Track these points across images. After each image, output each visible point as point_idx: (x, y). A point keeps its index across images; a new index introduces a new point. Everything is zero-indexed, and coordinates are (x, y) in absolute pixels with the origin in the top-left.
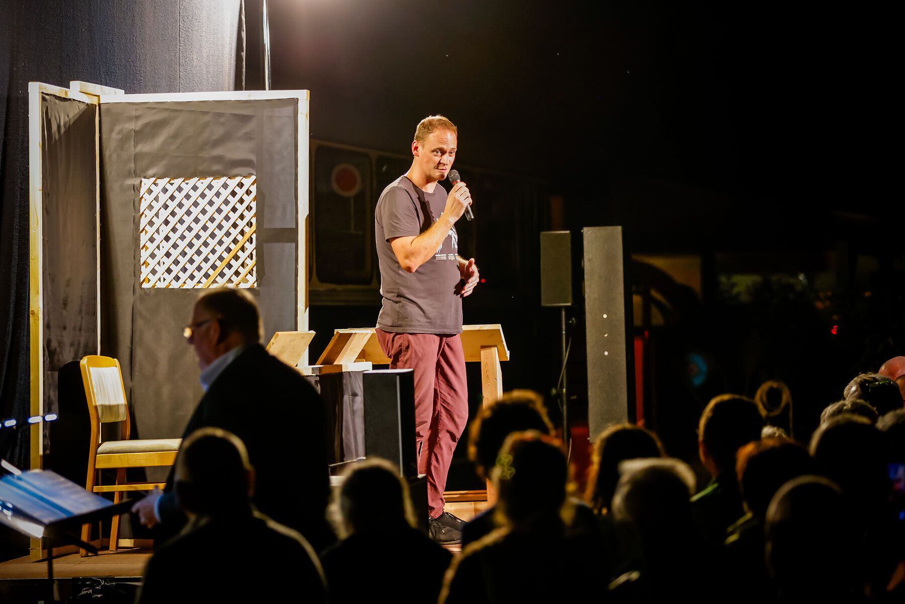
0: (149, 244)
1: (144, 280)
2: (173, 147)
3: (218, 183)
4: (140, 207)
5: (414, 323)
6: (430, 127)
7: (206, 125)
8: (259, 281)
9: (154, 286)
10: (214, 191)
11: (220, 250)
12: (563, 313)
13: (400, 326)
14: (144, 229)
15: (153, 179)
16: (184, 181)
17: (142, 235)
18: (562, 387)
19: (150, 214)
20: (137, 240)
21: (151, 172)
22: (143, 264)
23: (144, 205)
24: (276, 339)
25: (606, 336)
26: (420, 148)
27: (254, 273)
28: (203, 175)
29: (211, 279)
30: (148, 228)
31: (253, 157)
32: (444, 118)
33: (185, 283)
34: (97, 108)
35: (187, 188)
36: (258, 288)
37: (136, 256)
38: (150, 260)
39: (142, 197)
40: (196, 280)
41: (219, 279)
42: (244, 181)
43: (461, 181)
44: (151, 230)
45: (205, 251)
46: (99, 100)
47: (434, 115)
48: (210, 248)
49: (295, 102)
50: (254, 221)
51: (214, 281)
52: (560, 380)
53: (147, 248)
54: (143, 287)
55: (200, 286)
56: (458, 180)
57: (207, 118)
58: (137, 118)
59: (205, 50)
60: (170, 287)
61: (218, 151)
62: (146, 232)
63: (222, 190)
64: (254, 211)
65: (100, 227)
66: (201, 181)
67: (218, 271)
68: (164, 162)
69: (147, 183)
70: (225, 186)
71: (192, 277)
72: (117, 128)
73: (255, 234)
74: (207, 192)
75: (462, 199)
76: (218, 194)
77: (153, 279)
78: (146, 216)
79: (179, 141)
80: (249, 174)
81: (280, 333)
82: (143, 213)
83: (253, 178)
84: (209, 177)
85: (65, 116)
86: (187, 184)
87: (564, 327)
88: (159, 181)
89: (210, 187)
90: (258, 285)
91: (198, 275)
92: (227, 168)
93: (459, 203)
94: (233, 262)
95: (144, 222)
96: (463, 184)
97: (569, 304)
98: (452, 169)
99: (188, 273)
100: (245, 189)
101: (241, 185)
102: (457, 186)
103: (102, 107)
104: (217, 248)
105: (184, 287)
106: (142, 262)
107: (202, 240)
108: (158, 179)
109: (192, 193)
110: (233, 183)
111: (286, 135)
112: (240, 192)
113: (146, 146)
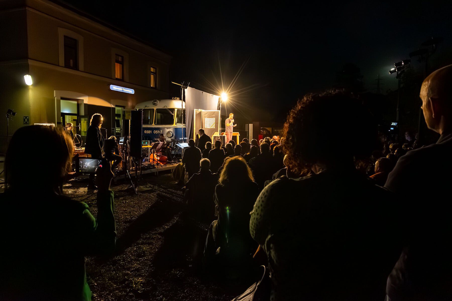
3: (212, 119)
12: (247, 132)
20: (205, 123)
22: (205, 125)
24: (215, 133)
26: (230, 116)
27: (214, 127)
31: (215, 116)
32: (232, 113)
45: (211, 125)
49: (219, 112)
50: (215, 122)
57: (211, 113)
58: (205, 113)
60: (207, 128)
61: (212, 116)
65: (202, 122)
69: (206, 118)
78: (205, 121)
79: (209, 115)
85: (198, 112)
86: (209, 119)
92: (213, 117)
99: (209, 127)
103: (202, 112)
110: (213, 119)
111: (218, 114)
112: (214, 119)
113: (206, 115)
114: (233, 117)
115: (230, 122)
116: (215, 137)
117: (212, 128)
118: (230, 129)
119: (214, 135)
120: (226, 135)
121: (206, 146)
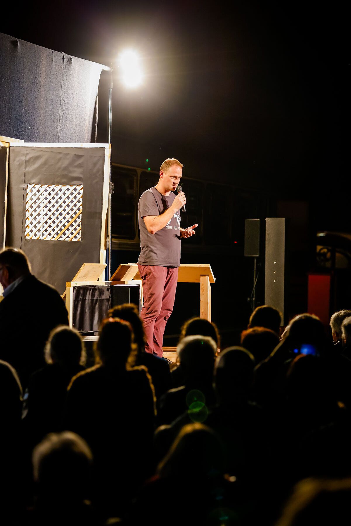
0: (30, 217)
1: (27, 235)
2: (43, 169)
3: (64, 188)
4: (26, 198)
5: (154, 261)
6: (169, 164)
7: (60, 159)
8: (82, 238)
9: (31, 238)
10: (62, 192)
11: (64, 221)
12: (255, 260)
13: (147, 262)
14: (28, 210)
15: (33, 185)
16: (48, 186)
17: (27, 212)
18: (253, 297)
19: (31, 202)
20: (24, 214)
21: (33, 181)
22: (26, 227)
23: (28, 198)
24: (83, 267)
25: (275, 272)
26: (164, 174)
27: (80, 233)
28: (58, 184)
29: (59, 236)
30: (30, 209)
31: (81, 176)
32: (176, 160)
33: (46, 237)
34: (8, 149)
35: (49, 190)
36: (82, 241)
37: (23, 223)
38: (30, 225)
39: (28, 194)
40: (52, 236)
41: (63, 236)
42: (77, 188)
43: (183, 192)
44: (31, 210)
45: (57, 222)
46: (9, 145)
47: (171, 158)
48: (59, 220)
49: (104, 149)
50: (81, 207)
51: (61, 237)
52: (252, 294)
53: (29, 219)
54: (26, 238)
55: (54, 239)
56: (181, 191)
57: (61, 156)
58: (27, 154)
59: (74, 122)
60: (39, 239)
61: (65, 173)
62: (29, 211)
63: (66, 192)
64: (81, 203)
65: (7, 207)
66: (57, 187)
67: (63, 232)
68: (39, 177)
69: (30, 187)
70: (68, 190)
71: (50, 234)
72: (17, 159)
73: (81, 214)
74: (59, 192)
75: (182, 201)
76: (64, 194)
77: (32, 234)
78: (29, 203)
79: (47, 166)
80: (80, 184)
81: (85, 264)
82: (28, 202)
83: (82, 186)
84: (60, 185)
86: (50, 188)
87: (255, 267)
88: (36, 186)
89: (61, 190)
90: (82, 240)
91: (53, 234)
92: (69, 180)
93: (180, 202)
94: (70, 228)
95: (28, 206)
96: (183, 193)
97: (258, 256)
98: (178, 185)
99: (48, 232)
100: (77, 191)
101: (75, 190)
102: (180, 194)
103: (10, 148)
104: (63, 220)
105: (46, 239)
106: (26, 226)
107: (55, 216)
108: (36, 185)
109: (52, 192)
110: (72, 188)
111: (98, 166)
112: (75, 193)
113: (31, 168)
114: (178, 181)
115: (165, 206)
116: (80, 291)
117: (64, 238)
118: (166, 245)
119: (78, 281)
120: (144, 278)
121: (48, 347)
